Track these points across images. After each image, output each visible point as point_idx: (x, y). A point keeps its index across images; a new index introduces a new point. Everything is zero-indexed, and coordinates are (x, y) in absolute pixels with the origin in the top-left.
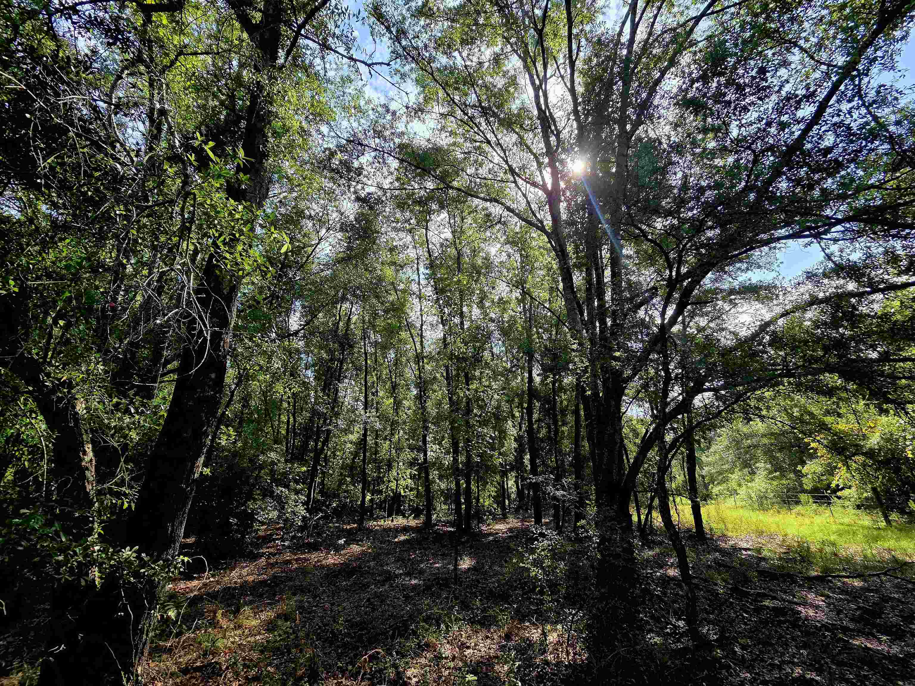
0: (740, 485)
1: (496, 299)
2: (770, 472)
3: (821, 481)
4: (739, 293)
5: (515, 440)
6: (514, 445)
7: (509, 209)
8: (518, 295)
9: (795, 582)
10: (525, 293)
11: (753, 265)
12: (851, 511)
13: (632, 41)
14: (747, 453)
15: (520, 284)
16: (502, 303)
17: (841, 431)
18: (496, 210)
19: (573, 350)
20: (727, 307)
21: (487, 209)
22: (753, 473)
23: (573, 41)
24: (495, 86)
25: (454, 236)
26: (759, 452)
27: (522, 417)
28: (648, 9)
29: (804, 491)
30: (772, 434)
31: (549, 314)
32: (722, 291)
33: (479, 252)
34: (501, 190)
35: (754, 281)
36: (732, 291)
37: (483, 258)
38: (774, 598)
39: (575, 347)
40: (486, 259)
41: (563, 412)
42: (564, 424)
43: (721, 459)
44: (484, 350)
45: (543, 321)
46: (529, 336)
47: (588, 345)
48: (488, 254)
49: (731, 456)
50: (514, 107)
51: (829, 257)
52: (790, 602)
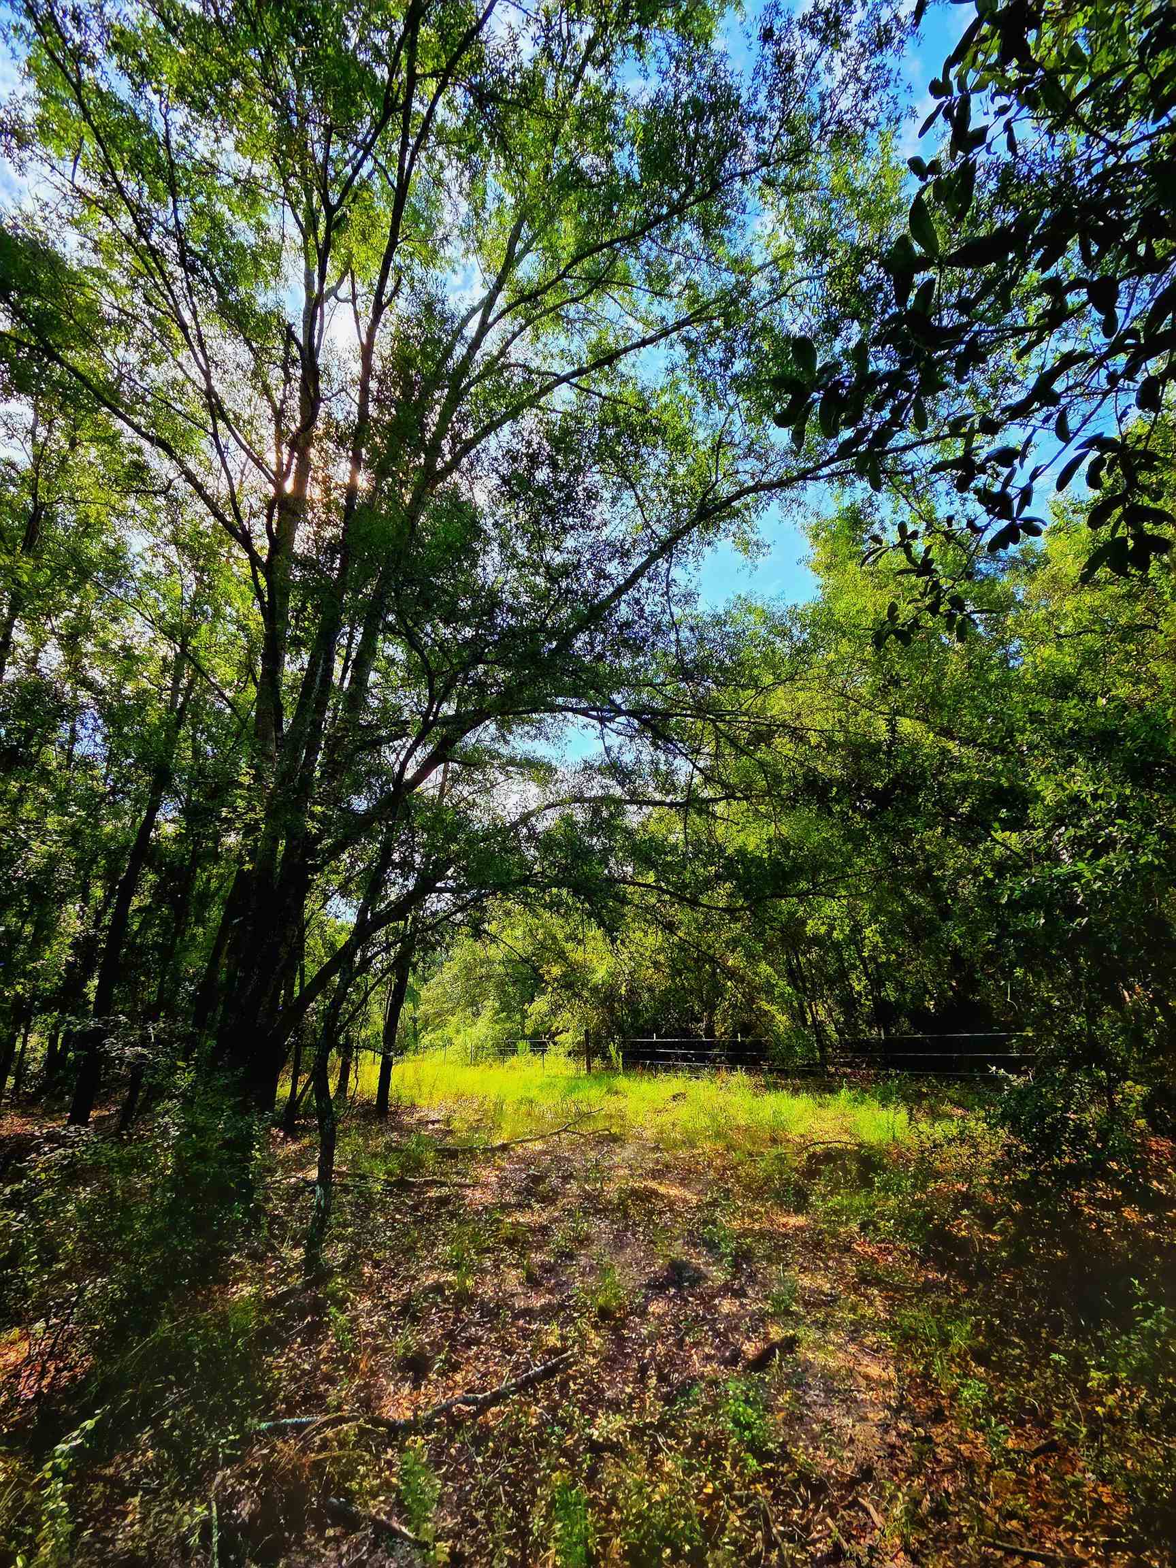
0: (458, 1032)
1: (115, 645)
2: (497, 1013)
3: (543, 1022)
4: (519, 765)
5: (75, 945)
6: (67, 956)
7: (190, 477)
8: (171, 654)
9: (474, 1157)
10: (185, 655)
11: (541, 734)
12: (562, 1059)
13: (475, 345)
14: (477, 986)
15: (179, 633)
16: (128, 658)
17: (576, 962)
18: (161, 466)
19: (241, 785)
20: (501, 778)
21: (139, 451)
22: (477, 1014)
23: (391, 273)
24: (233, 233)
25: (36, 468)
26: (490, 986)
27: (107, 901)
28: (508, 317)
29: (524, 1037)
30: (510, 961)
31: (228, 711)
32: (500, 756)
33: (101, 532)
34: (186, 435)
35: (538, 755)
36: (512, 761)
37: (106, 548)
38: (443, 1184)
39: (246, 780)
40: (113, 552)
41: (205, 899)
42: (201, 921)
43: (445, 993)
44: (45, 741)
45: (210, 720)
46: (172, 741)
47: (271, 782)
48: (121, 543)
49: (457, 989)
50: (261, 300)
51: (608, 750)
52: (461, 1186)
